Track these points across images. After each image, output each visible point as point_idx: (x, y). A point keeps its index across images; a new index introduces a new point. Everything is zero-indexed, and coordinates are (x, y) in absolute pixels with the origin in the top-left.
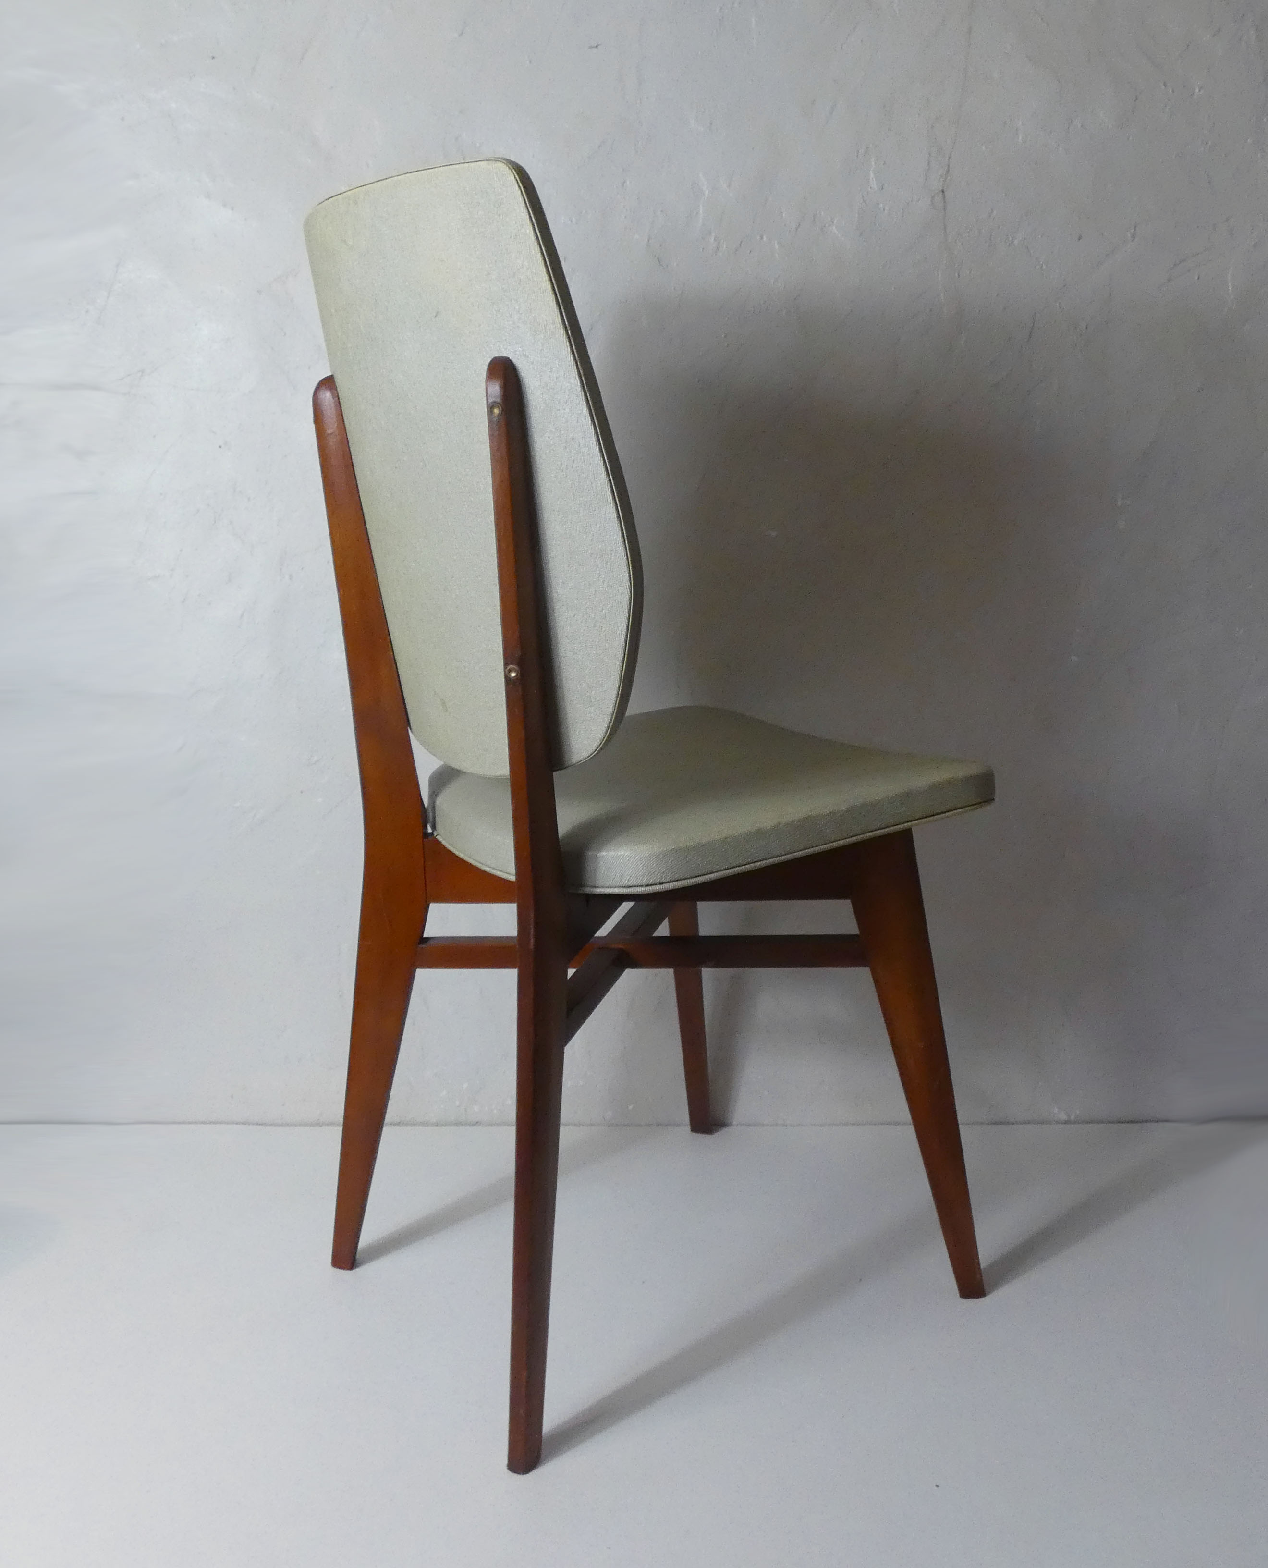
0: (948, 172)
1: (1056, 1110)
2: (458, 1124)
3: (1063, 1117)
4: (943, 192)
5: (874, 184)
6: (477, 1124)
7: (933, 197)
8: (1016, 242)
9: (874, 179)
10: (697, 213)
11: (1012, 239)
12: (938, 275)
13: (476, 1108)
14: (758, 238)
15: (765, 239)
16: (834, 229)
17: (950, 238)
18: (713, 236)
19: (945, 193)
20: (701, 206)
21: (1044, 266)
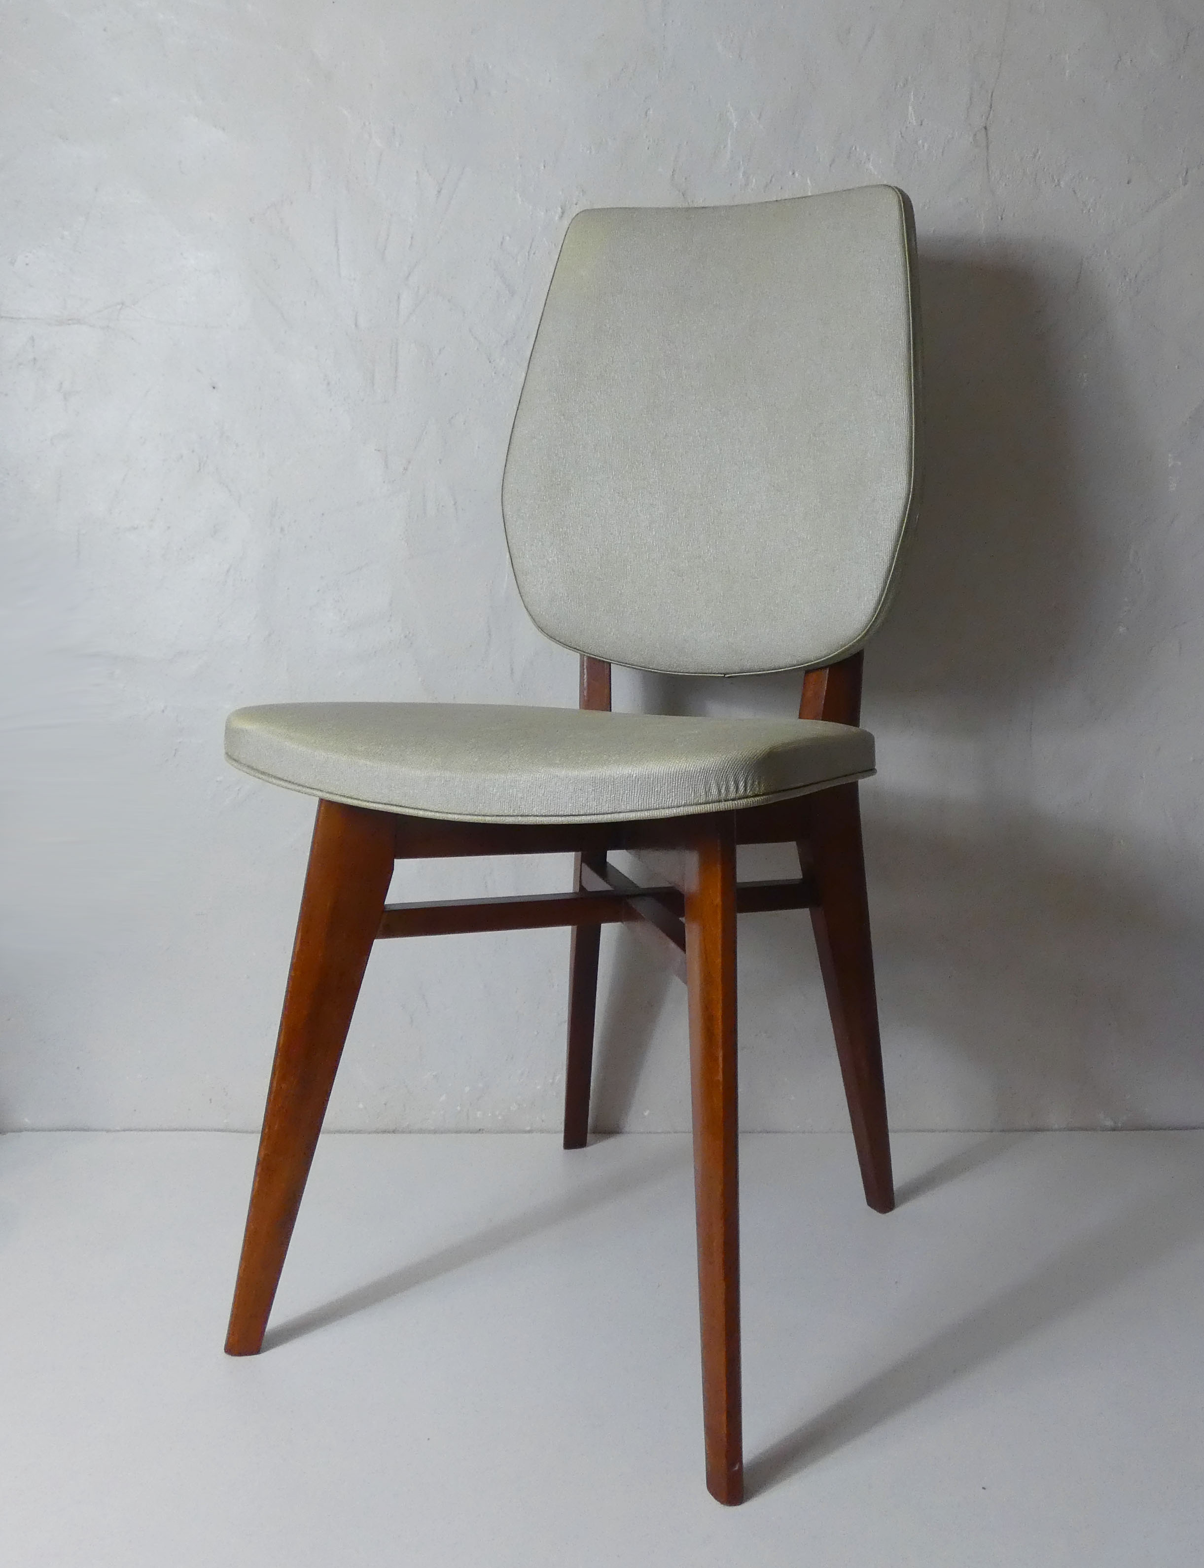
1: (1101, 1116)
2: (459, 1131)
3: (1109, 1123)
4: (986, 128)
5: (913, 120)
8: (1062, 183)
9: (913, 114)
11: (1057, 181)
12: (980, 217)
14: (791, 173)
15: (797, 175)
16: (870, 166)
17: (993, 178)
18: (742, 169)
19: (988, 129)
20: (729, 140)
21: (1091, 211)
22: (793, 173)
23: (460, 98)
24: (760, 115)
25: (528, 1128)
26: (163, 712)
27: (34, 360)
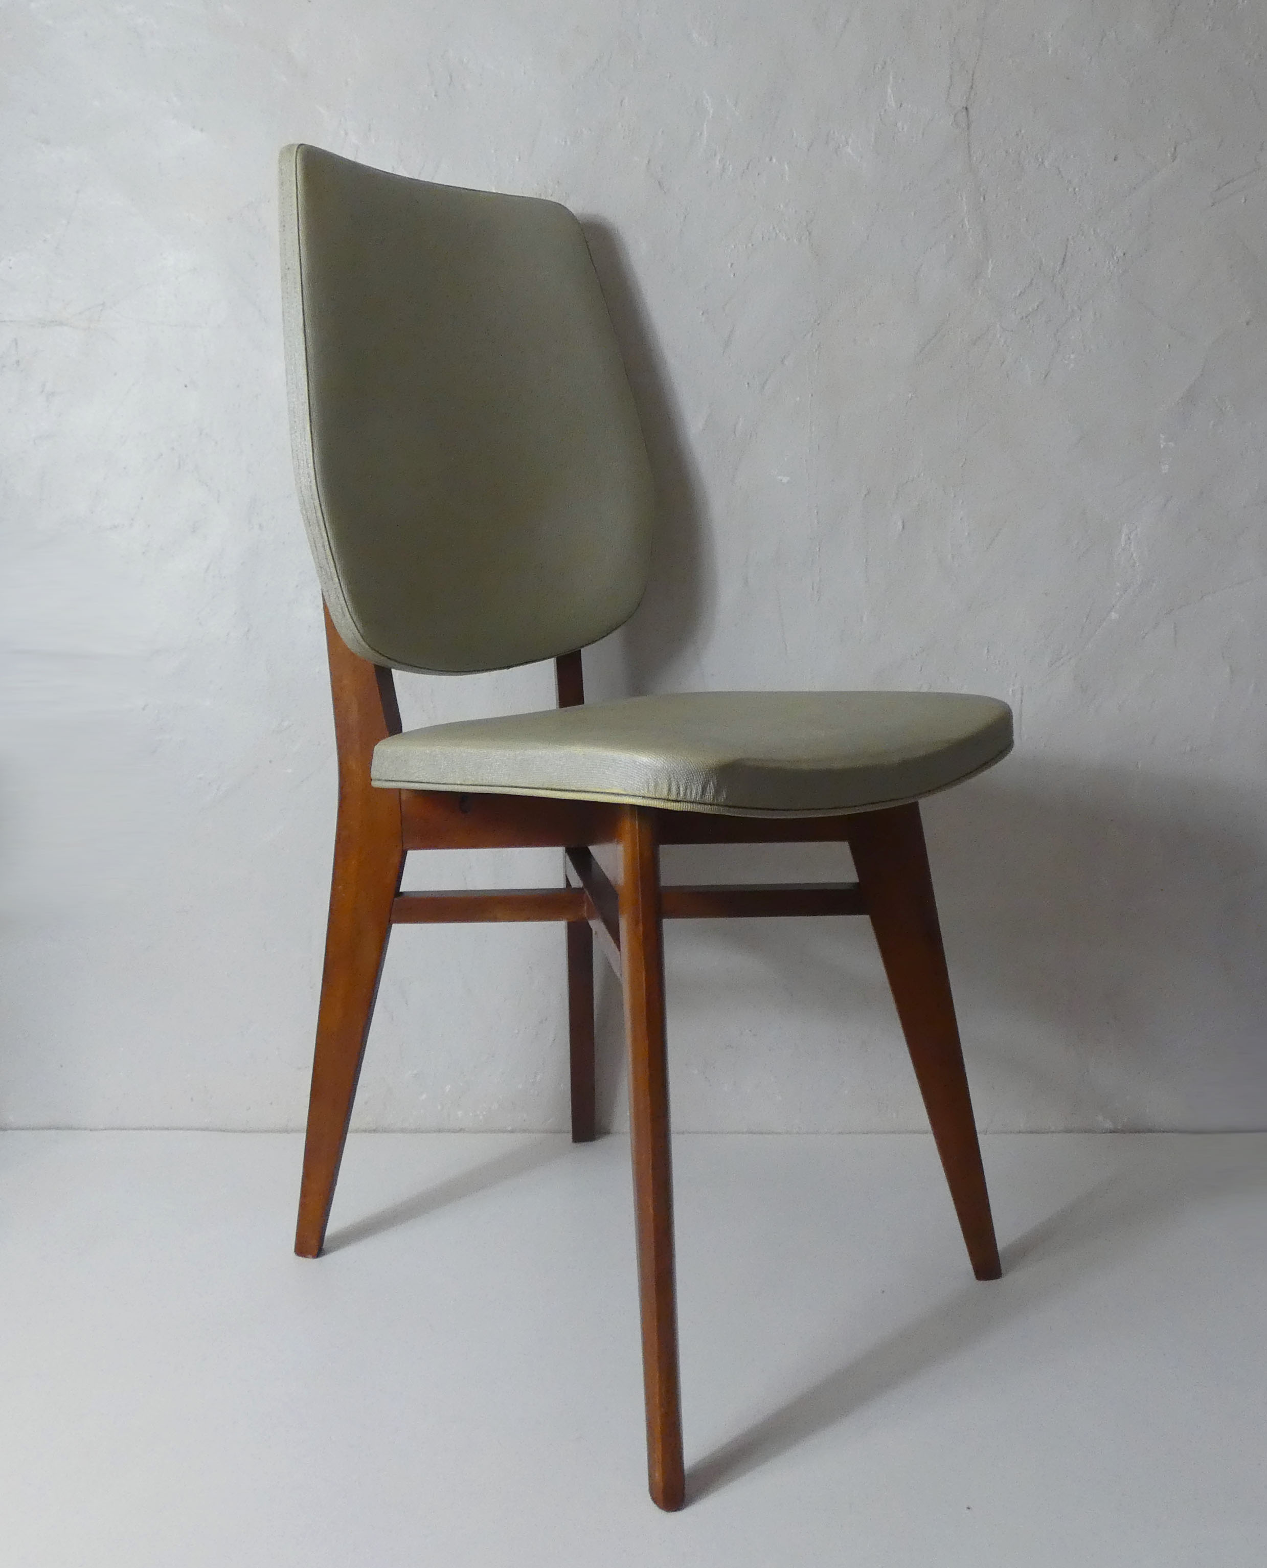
0: (972, 87)
1: (1100, 1118)
2: (440, 1131)
3: (1109, 1125)
4: (966, 109)
5: (892, 103)
6: (461, 1130)
7: (955, 116)
8: (1046, 163)
9: (892, 96)
10: (701, 134)
11: (1042, 160)
12: (962, 199)
13: (460, 1113)
14: (768, 159)
15: (774, 160)
16: (849, 150)
17: (975, 158)
18: (718, 157)
19: (969, 110)
20: (705, 126)
21: (1077, 189)
22: (771, 160)
23: (436, 92)
24: (736, 103)
25: (510, 1128)
26: (144, 709)
27: (18, 362)
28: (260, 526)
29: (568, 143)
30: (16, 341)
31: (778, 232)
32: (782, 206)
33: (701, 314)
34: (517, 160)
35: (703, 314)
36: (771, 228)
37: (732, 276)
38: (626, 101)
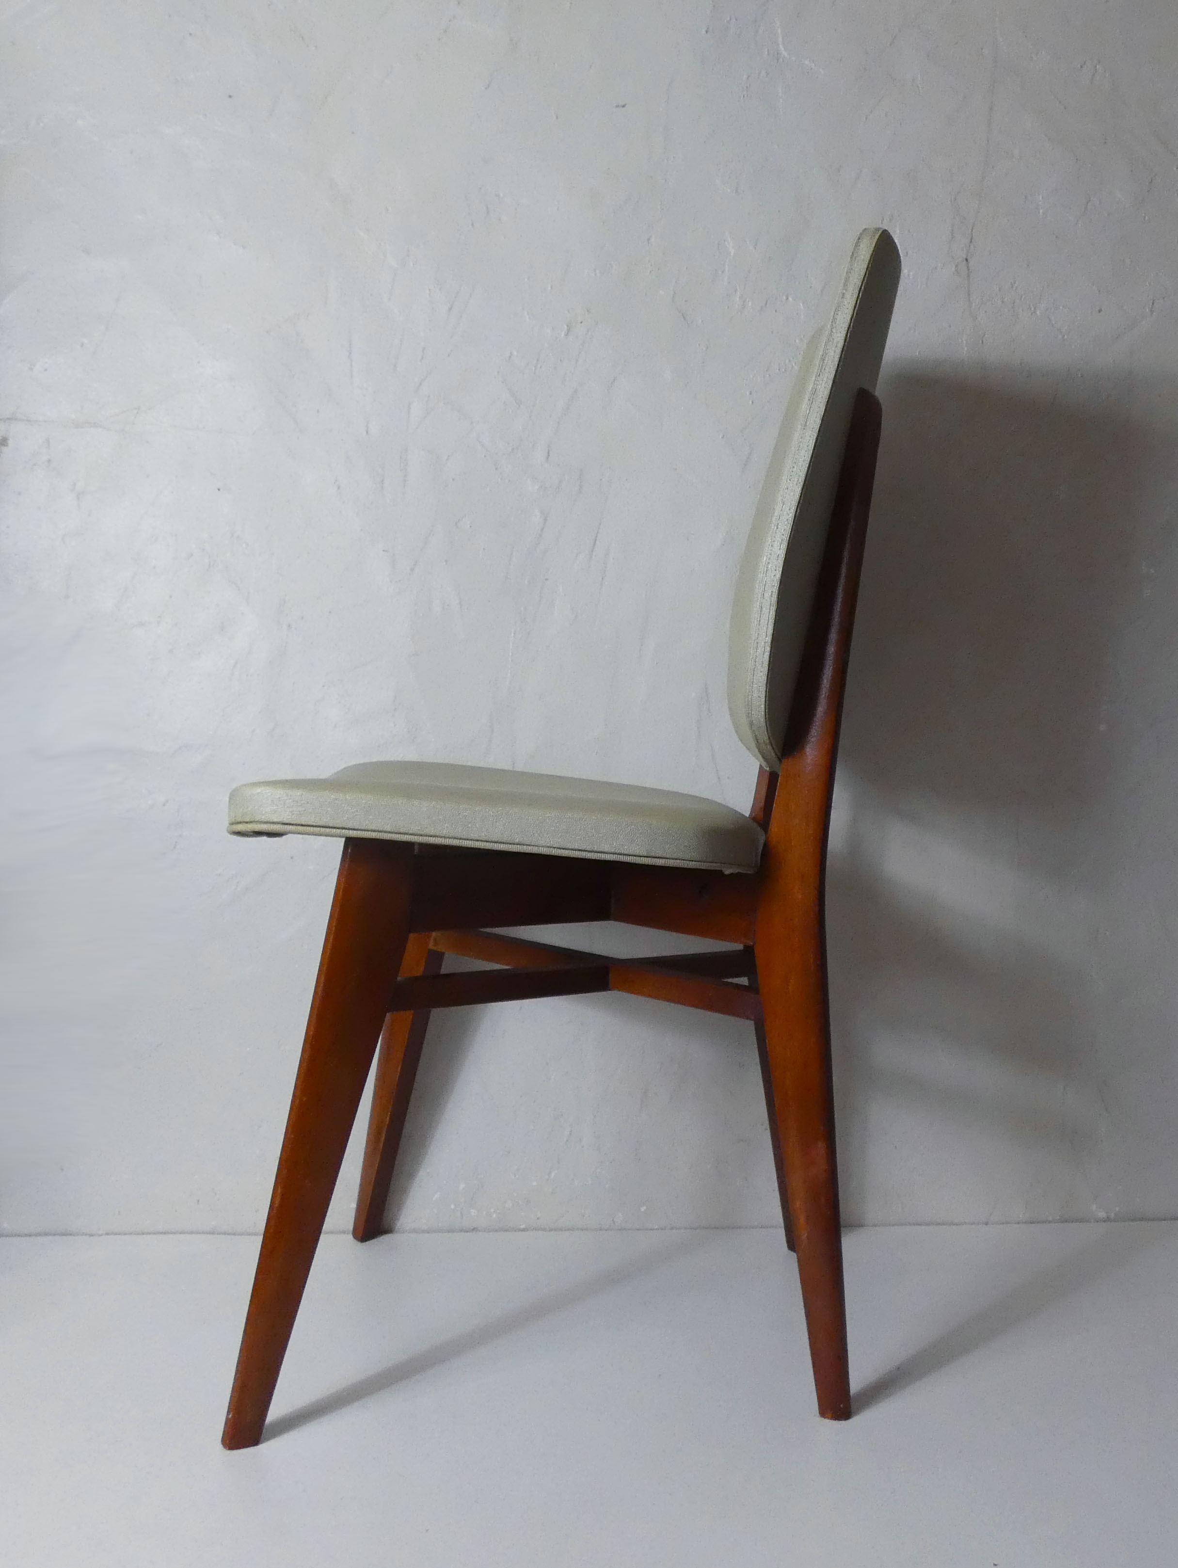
0: (970, 241)
4: (967, 260)
7: (956, 266)
8: (1038, 311)
10: (722, 272)
11: (1033, 309)
12: (962, 341)
13: (473, 1212)
14: (784, 298)
15: (790, 299)
17: (973, 305)
18: (738, 294)
19: (969, 261)
20: (727, 266)
21: (1066, 337)
22: (787, 298)
23: (472, 223)
24: (756, 244)
26: (164, 805)
27: (49, 461)
28: (289, 626)
29: (598, 275)
30: (48, 441)
31: (794, 365)
32: (797, 341)
33: (721, 437)
34: (549, 288)
35: (723, 437)
36: (787, 361)
37: (751, 403)
38: (653, 240)
